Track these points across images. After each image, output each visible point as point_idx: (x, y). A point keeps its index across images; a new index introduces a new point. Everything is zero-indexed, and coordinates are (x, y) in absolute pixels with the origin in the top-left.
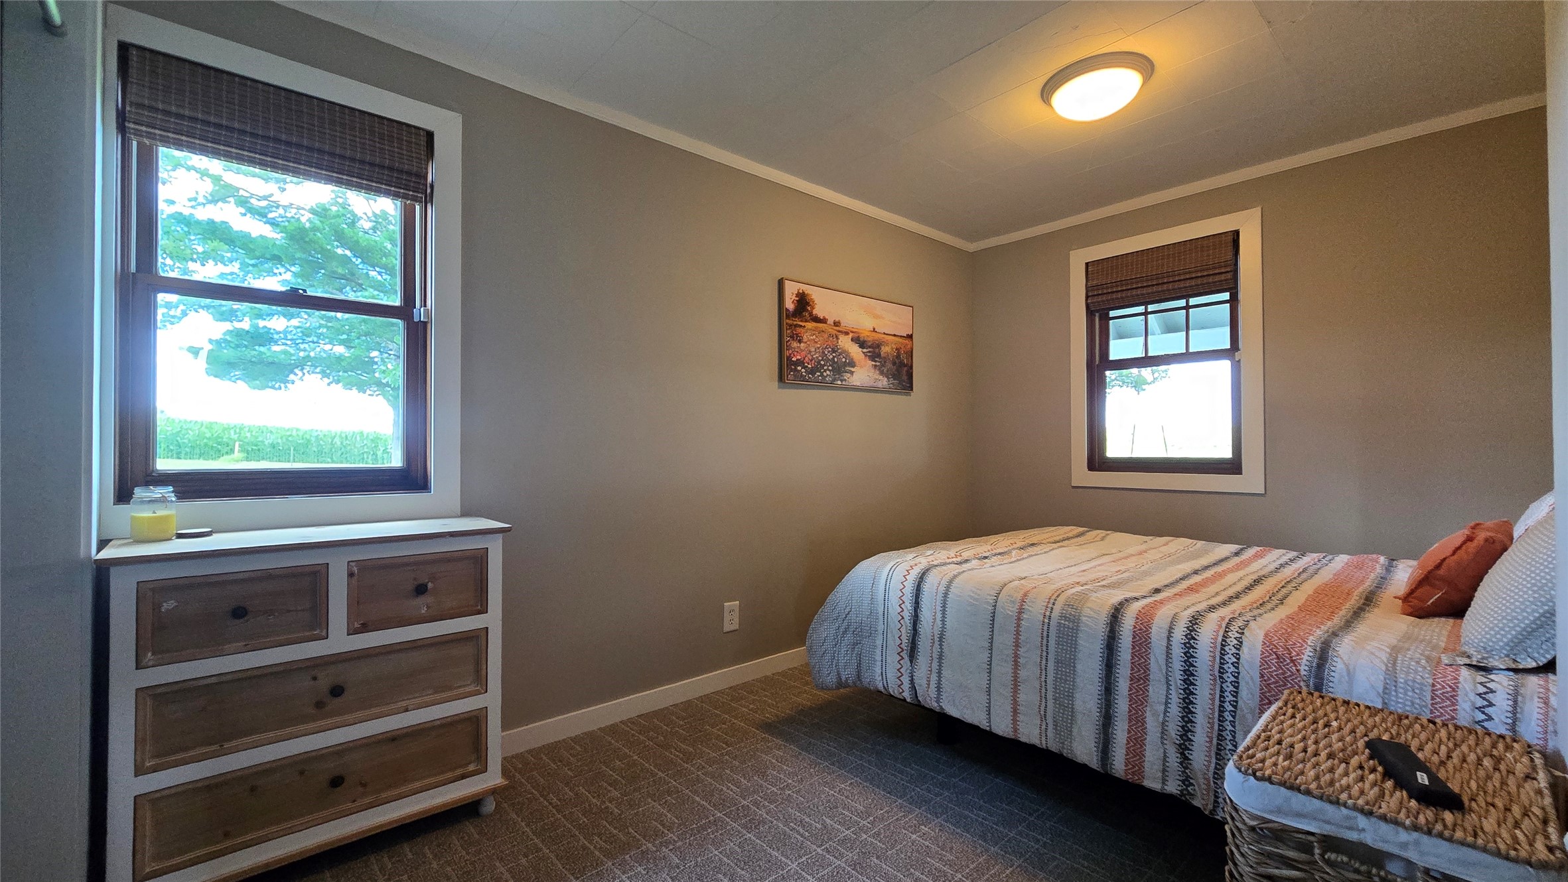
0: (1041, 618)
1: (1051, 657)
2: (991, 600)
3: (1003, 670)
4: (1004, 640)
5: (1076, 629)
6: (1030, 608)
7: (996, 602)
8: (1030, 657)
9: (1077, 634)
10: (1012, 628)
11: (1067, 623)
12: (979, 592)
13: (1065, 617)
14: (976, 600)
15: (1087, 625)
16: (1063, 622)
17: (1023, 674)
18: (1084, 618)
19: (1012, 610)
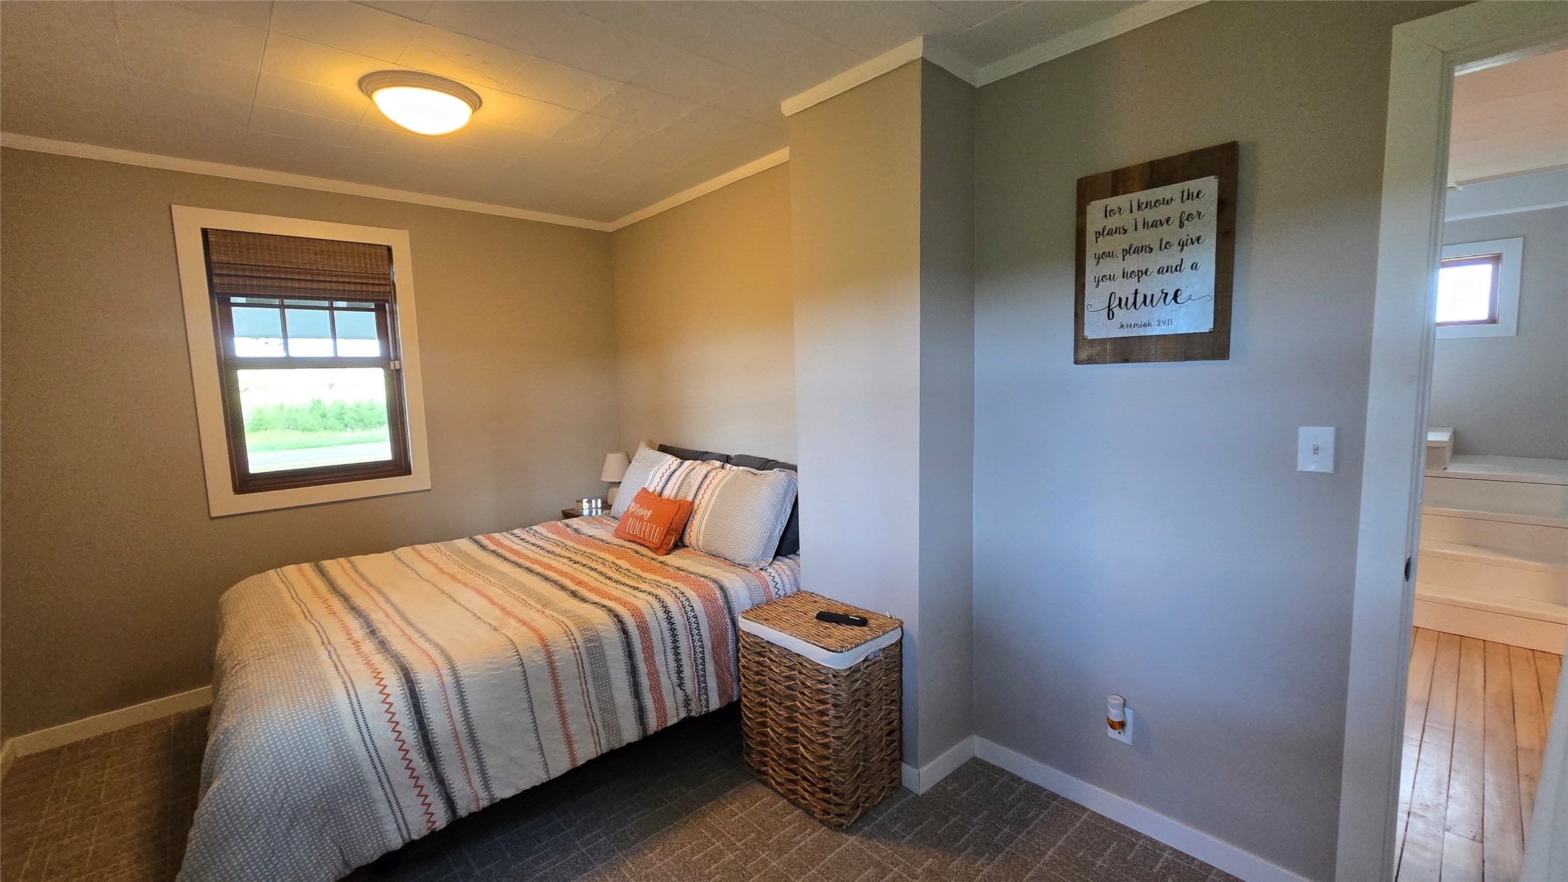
0: (572, 651)
1: (589, 679)
2: (515, 660)
3: (548, 717)
4: (543, 691)
5: (601, 647)
6: (557, 648)
7: (521, 660)
8: (571, 690)
9: (602, 648)
10: (547, 675)
11: (592, 644)
12: (495, 660)
13: (589, 640)
14: (496, 670)
15: (608, 638)
16: (589, 645)
17: (568, 707)
18: (602, 634)
19: (540, 659)
